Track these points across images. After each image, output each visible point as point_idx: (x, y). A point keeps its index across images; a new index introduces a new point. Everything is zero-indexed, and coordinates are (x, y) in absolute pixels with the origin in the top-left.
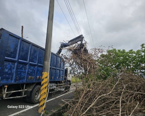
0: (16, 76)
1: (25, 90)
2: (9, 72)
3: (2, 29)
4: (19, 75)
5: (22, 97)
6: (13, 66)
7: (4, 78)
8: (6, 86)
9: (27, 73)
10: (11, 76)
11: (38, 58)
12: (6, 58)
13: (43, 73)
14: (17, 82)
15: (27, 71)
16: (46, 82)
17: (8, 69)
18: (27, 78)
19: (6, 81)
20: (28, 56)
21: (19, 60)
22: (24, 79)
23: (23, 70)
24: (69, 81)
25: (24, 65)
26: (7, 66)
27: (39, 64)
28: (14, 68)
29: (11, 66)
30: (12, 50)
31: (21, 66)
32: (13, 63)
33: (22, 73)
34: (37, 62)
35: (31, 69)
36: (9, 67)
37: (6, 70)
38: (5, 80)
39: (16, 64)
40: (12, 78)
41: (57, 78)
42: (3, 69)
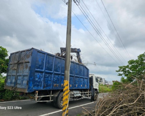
0: (44, 84)
1: (52, 95)
2: (39, 81)
3: (33, 48)
4: (46, 83)
5: (49, 101)
6: (41, 76)
7: (35, 85)
8: (37, 92)
9: (52, 81)
10: (40, 84)
11: (62, 68)
12: (36, 69)
13: (64, 81)
14: (45, 89)
15: (52, 79)
16: (67, 90)
17: (38, 78)
18: (53, 85)
19: (37, 88)
20: (52, 67)
21: (46, 71)
22: (51, 86)
23: (49, 79)
24: (96, 90)
25: (50, 74)
26: (37, 76)
27: (62, 73)
28: (42, 78)
29: (40, 76)
30: (40, 63)
31: (48, 75)
32: (42, 73)
33: (48, 81)
34: (61, 71)
35: (56, 78)
36: (39, 77)
37: (37, 79)
38: (36, 86)
39: (43, 74)
40: (41, 85)
41: (81, 86)
42: (34, 78)
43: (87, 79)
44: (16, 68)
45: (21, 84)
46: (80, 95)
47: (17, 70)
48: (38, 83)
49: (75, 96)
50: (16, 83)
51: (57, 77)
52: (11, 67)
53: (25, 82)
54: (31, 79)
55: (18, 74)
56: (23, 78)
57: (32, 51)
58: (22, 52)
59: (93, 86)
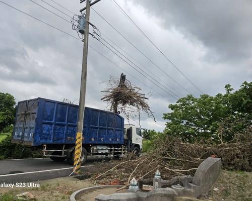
0: (54, 136)
2: (47, 133)
4: (57, 136)
7: (43, 138)
8: (45, 145)
9: (65, 134)
12: (44, 121)
13: (77, 133)
14: (55, 142)
15: (65, 132)
18: (66, 139)
19: (45, 141)
21: (57, 122)
22: (63, 140)
23: (61, 131)
25: (62, 126)
26: (45, 128)
28: (51, 130)
29: (49, 128)
30: (49, 114)
31: (59, 127)
32: (51, 125)
33: (60, 134)
35: (70, 130)
36: (47, 129)
37: (45, 132)
39: (53, 126)
40: (50, 138)
41: (110, 139)
42: (42, 131)
43: (121, 130)
44: (23, 119)
45: (28, 137)
46: (107, 151)
47: (24, 122)
48: (46, 136)
49: (100, 152)
50: (23, 136)
51: (72, 129)
52: (18, 118)
53: (31, 135)
54: (38, 131)
55: (25, 126)
56: (30, 131)
57: (38, 101)
58: (29, 101)
59: (132, 140)
